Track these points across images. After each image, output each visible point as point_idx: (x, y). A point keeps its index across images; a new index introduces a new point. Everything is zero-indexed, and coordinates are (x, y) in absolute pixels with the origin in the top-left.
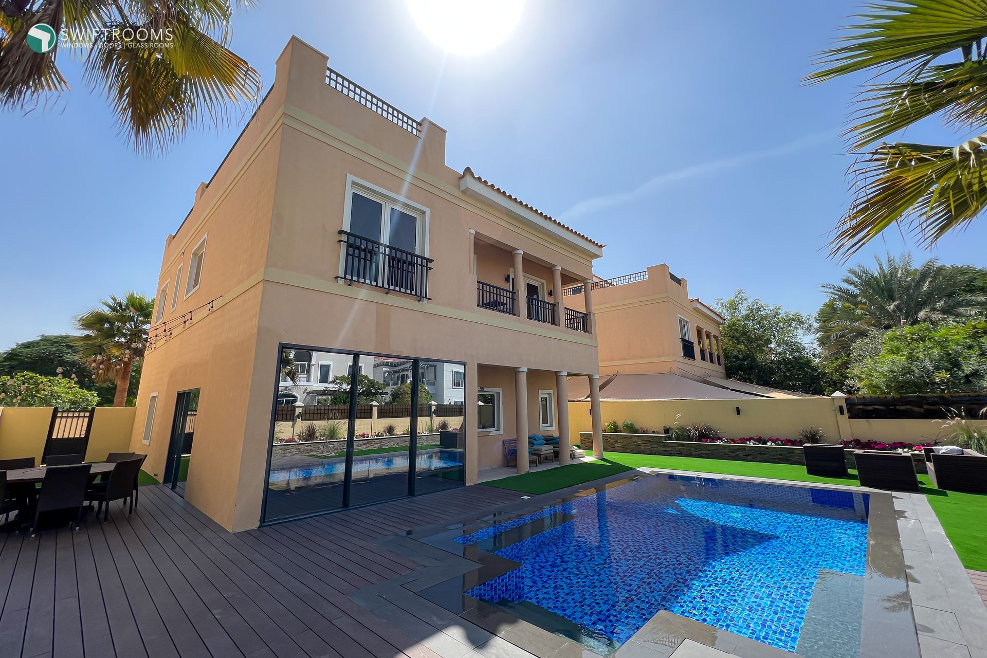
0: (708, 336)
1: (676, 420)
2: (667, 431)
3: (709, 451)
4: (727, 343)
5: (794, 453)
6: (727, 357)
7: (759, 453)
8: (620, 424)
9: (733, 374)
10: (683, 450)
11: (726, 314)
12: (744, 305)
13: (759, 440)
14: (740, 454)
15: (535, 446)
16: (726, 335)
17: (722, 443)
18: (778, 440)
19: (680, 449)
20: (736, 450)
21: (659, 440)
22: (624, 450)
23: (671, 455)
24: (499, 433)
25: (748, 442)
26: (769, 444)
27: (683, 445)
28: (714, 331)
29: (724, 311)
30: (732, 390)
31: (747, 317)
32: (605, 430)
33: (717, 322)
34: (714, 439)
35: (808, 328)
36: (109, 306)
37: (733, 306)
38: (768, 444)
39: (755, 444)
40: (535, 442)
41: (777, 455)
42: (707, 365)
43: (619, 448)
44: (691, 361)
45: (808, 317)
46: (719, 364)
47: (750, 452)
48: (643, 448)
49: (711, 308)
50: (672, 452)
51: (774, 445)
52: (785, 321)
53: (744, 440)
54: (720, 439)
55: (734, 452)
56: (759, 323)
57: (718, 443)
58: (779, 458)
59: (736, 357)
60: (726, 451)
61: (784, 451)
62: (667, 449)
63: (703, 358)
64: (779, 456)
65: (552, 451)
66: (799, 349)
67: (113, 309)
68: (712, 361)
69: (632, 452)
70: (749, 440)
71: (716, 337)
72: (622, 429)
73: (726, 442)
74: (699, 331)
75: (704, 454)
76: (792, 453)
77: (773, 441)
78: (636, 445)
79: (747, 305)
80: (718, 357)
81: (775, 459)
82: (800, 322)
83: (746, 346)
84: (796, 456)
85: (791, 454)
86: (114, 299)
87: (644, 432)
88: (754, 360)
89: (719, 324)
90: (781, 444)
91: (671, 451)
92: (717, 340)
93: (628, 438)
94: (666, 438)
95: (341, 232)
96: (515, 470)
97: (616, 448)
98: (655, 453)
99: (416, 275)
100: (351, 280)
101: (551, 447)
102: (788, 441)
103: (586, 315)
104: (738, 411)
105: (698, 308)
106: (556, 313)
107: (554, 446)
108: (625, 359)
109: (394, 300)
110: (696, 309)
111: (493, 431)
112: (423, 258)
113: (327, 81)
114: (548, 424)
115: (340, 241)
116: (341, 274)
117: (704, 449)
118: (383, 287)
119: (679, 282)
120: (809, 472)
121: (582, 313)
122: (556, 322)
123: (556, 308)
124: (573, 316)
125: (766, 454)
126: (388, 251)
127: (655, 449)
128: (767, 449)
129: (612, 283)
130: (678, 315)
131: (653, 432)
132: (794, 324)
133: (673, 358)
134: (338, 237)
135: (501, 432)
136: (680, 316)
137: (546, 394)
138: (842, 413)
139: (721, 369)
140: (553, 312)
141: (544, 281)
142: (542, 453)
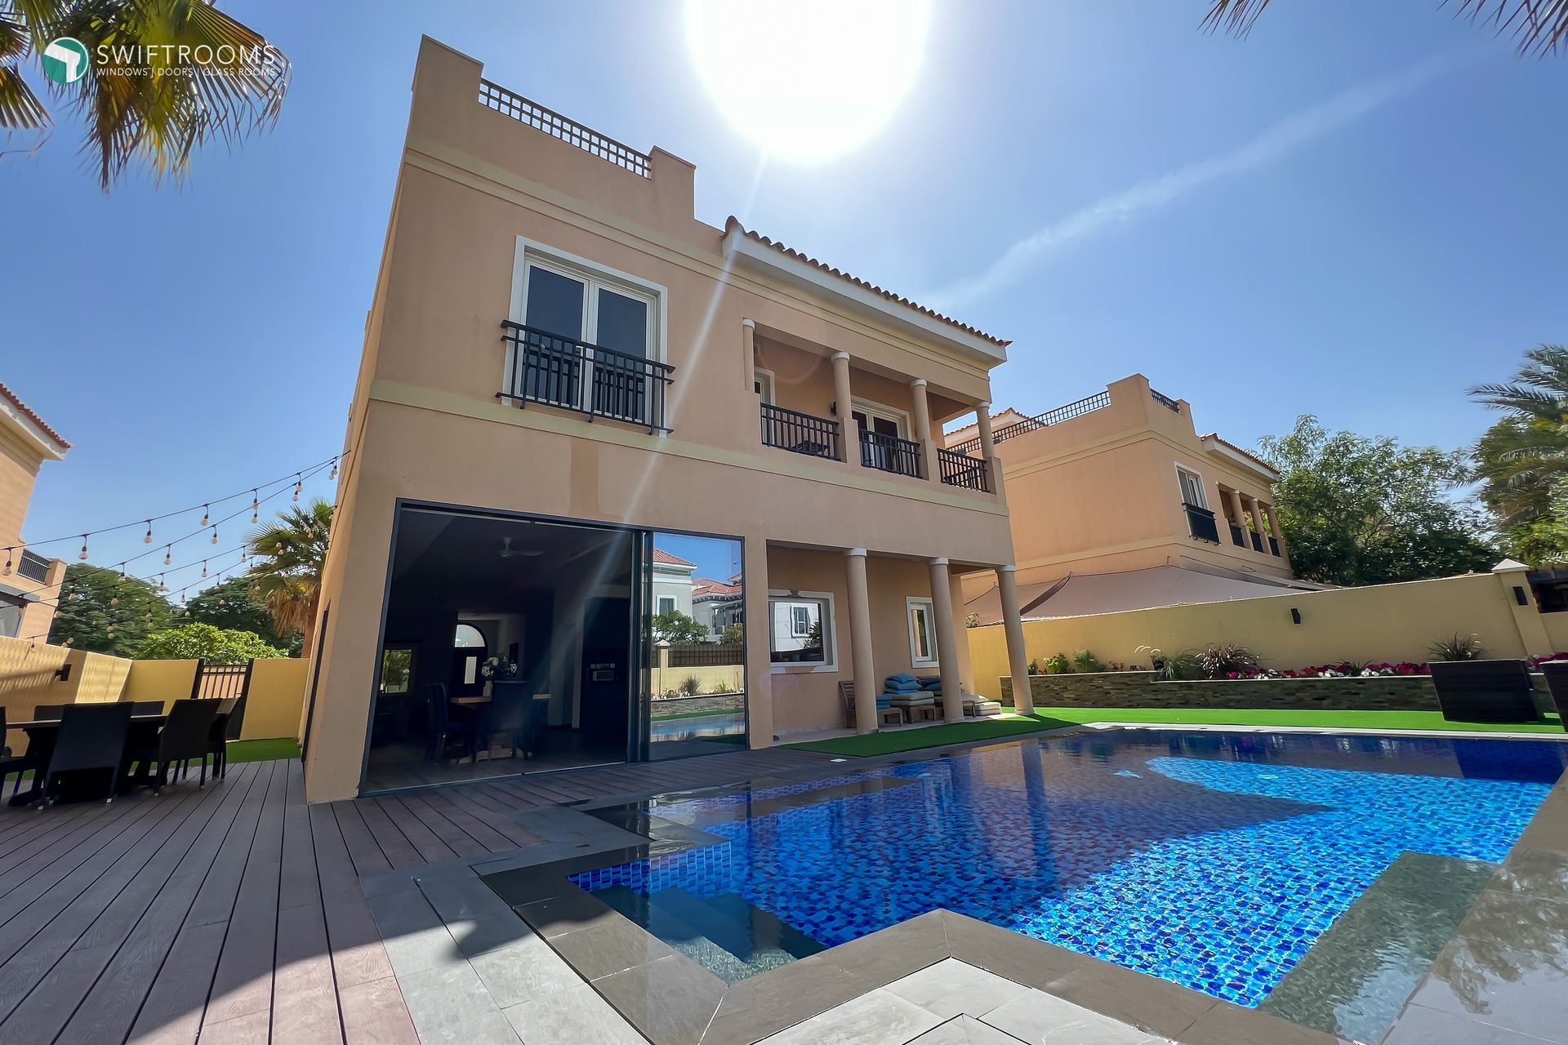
0: (1247, 504)
1: (1168, 643)
2: (1159, 664)
3: (1242, 694)
4: (1290, 517)
5: (1421, 688)
6: (1291, 540)
7: (1344, 693)
8: (1071, 658)
9: (1305, 571)
10: (1191, 697)
11: (1285, 467)
12: (1318, 444)
13: (1345, 668)
14: (1307, 696)
15: (899, 692)
16: (1286, 501)
17: (1266, 678)
18: (1385, 665)
19: (1185, 694)
20: (1297, 690)
21: (1142, 681)
22: (1079, 702)
23: (1167, 706)
24: (830, 668)
25: (1321, 674)
26: (1365, 674)
27: (1189, 686)
28: (1257, 494)
29: (1280, 459)
30: (1292, 587)
31: (1324, 465)
32: (1044, 671)
33: (1266, 475)
34: (1251, 671)
35: (1456, 476)
36: (291, 521)
37: (1296, 448)
38: (1363, 673)
39: (1337, 676)
40: (900, 686)
41: (1386, 693)
42: (1248, 554)
43: (1070, 701)
44: (1210, 546)
45: (1455, 455)
46: (1276, 552)
47: (1327, 691)
48: (1114, 697)
49: (1252, 454)
50: (1170, 701)
51: (1375, 675)
52: (1405, 466)
53: (1313, 671)
54: (1264, 671)
55: (1294, 694)
56: (1350, 472)
57: (1259, 679)
58: (1388, 700)
59: (1309, 539)
60: (1277, 692)
61: (1399, 686)
62: (1160, 697)
63: (1238, 542)
64: (1389, 696)
65: (933, 701)
66: (1443, 514)
67: (295, 523)
68: (1258, 547)
69: (1094, 705)
70: (1324, 669)
71: (1261, 505)
72: (1076, 668)
73: (1274, 676)
74: (1226, 495)
75: (1231, 700)
76: (1416, 688)
77: (1372, 668)
78: (1100, 692)
79: (1325, 443)
80: (1273, 541)
81: (1380, 702)
82: (1438, 465)
83: (1329, 518)
84: (1427, 693)
85: (1414, 691)
86: (299, 513)
87: (1116, 669)
88: (1349, 542)
89: (1268, 482)
90: (1390, 672)
91: (1168, 699)
92: (1267, 511)
93: (1086, 681)
94: (1156, 677)
95: (506, 324)
96: (855, 732)
97: (1066, 700)
98: (1138, 706)
99: (643, 393)
100: (524, 399)
101: (931, 694)
102: (1406, 667)
103: (983, 462)
104: (1296, 617)
105: (1217, 451)
106: (921, 459)
107: (937, 693)
108: (1083, 549)
109: (603, 432)
110: (1214, 454)
111: (820, 667)
112: (655, 364)
113: (483, 99)
114: (929, 657)
115: (504, 338)
116: (506, 389)
117: (1231, 693)
118: (581, 411)
119: (1175, 406)
120: (1448, 717)
121: (975, 460)
122: (922, 473)
123: (920, 451)
124: (958, 464)
125: (1363, 691)
126: (590, 353)
127: (1137, 697)
128: (1363, 683)
129: (1045, 422)
130: (1176, 464)
131: (1133, 668)
132: (1427, 470)
133: (1171, 540)
134: (500, 333)
135: (835, 668)
136: (1180, 465)
137: (920, 604)
138: (1522, 602)
139: (1281, 563)
140: (916, 456)
141: (906, 413)
142: (912, 703)
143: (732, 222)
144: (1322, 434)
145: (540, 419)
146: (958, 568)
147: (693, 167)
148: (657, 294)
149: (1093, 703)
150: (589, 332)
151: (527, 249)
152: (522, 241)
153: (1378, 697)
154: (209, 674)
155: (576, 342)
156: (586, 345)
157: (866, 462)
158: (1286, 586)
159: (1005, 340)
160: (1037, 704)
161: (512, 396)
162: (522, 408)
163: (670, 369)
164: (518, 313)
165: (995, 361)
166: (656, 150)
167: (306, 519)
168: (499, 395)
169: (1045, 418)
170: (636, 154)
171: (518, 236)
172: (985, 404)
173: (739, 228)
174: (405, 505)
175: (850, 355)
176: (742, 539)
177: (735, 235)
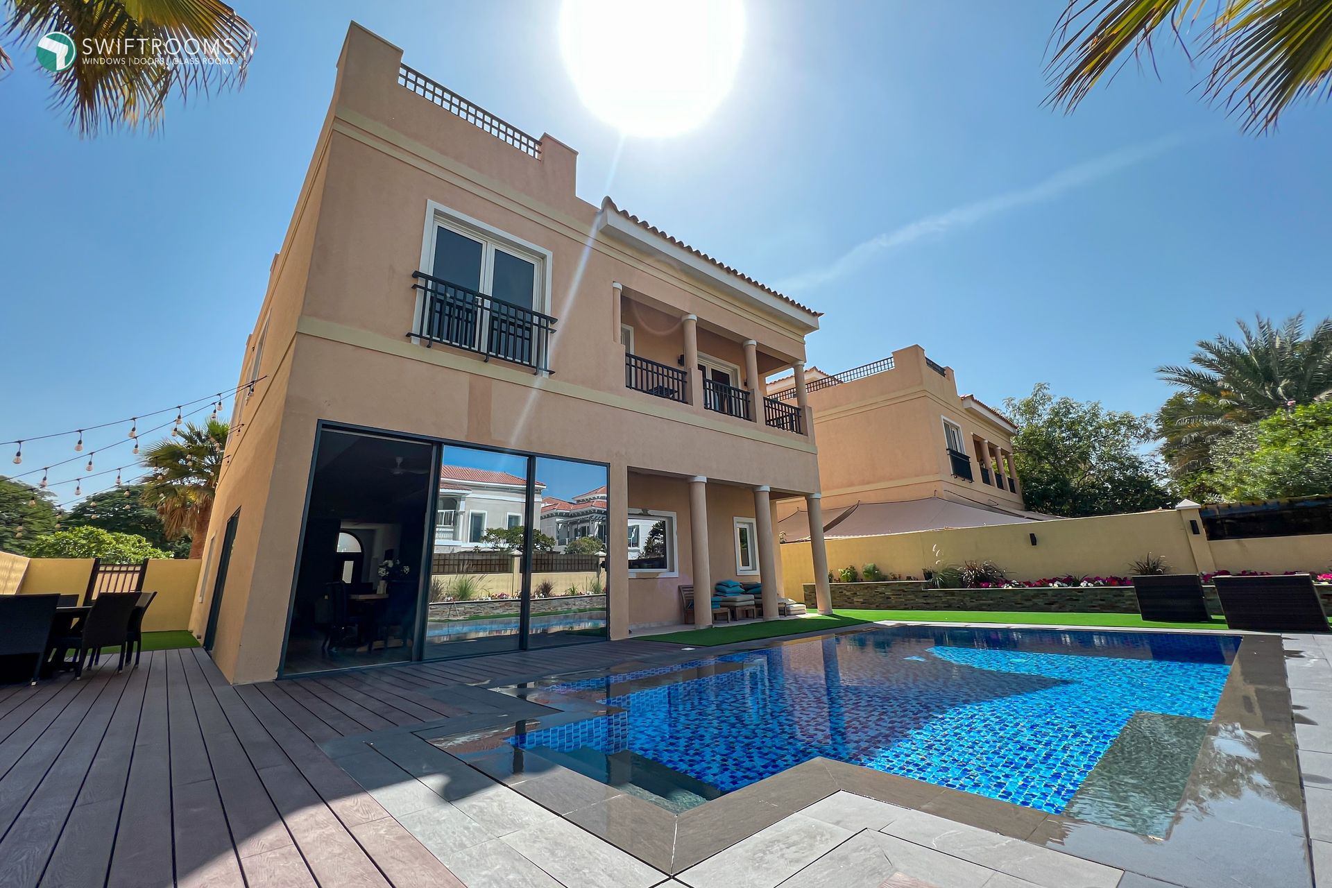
0: (993, 451)
1: (938, 558)
2: (928, 575)
3: (992, 600)
4: (1023, 462)
5: (1123, 596)
6: (1025, 480)
7: (1068, 600)
8: (860, 570)
9: (1033, 505)
10: (953, 601)
11: (1021, 422)
12: (1046, 407)
13: (1069, 580)
14: (1040, 601)
15: (727, 595)
16: (1021, 450)
17: (1010, 588)
18: (1098, 578)
19: (948, 599)
20: (1034, 597)
21: (915, 589)
22: (866, 605)
23: (935, 609)
24: (673, 575)
25: (1051, 585)
26: (1083, 585)
27: (952, 593)
28: (1001, 444)
29: (1018, 417)
30: (1027, 518)
31: (1051, 423)
32: (839, 580)
33: (1006, 428)
34: (998, 583)
35: (1144, 434)
36: (184, 436)
37: (1030, 409)
38: (1082, 584)
39: (1063, 586)
40: (728, 590)
41: (1097, 600)
42: (993, 490)
43: (859, 604)
44: (966, 483)
45: (1144, 419)
46: (1013, 490)
47: (1055, 598)
48: (893, 601)
49: (998, 412)
50: (937, 605)
51: (1091, 585)
52: (1108, 426)
53: (1045, 582)
54: (1008, 581)
55: (1030, 600)
56: (1069, 429)
57: (1005, 588)
58: (1100, 605)
59: (1038, 480)
60: (1018, 598)
61: (1107, 594)
62: (929, 601)
63: (986, 480)
64: (1101, 601)
65: (753, 602)
66: (1135, 464)
67: (189, 438)
68: (1000, 486)
69: (878, 608)
70: (1053, 581)
71: (1004, 452)
72: (864, 578)
73: (1016, 586)
74: (978, 443)
76: (1120, 596)
77: (1089, 580)
78: (883, 597)
79: (1051, 406)
80: (1011, 481)
81: (1094, 606)
82: (1131, 426)
83: (1052, 464)
84: (1127, 600)
85: (1119, 598)
86: (192, 429)
87: (895, 579)
88: (1066, 483)
89: (1009, 435)
90: (1101, 583)
91: (936, 603)
92: (1007, 457)
93: (871, 589)
94: (927, 586)
95: (417, 275)
96: (693, 627)
97: (856, 603)
98: (912, 609)
99: (530, 340)
100: (430, 340)
101: (753, 597)
102: (1113, 580)
103: (798, 410)
104: (1034, 540)
105: (973, 409)
106: (751, 405)
107: (757, 596)
108: (869, 483)
109: (496, 370)
110: (970, 411)
111: (663, 573)
112: (541, 316)
113: (401, 81)
114: (750, 567)
115: (415, 287)
116: (415, 330)
117: (984, 598)
118: (479, 351)
119: (942, 372)
120: (1144, 618)
121: (792, 407)
122: (750, 417)
123: (750, 398)
124: (779, 411)
125: (1081, 598)
126: (487, 303)
127: (912, 601)
128: (1082, 592)
129: (843, 380)
130: (943, 417)
131: (909, 578)
132: (1123, 430)
133: (937, 477)
134: (412, 282)
135: (676, 574)
136: (946, 419)
137: (744, 523)
138: (1195, 530)
139: (1016, 498)
140: (747, 402)
141: (738, 367)
142: (738, 604)
143: (608, 202)
144: (1050, 399)
145: (443, 356)
146: (776, 495)
147: (576, 153)
148: (543, 257)
149: (877, 606)
150: (486, 285)
151: (437, 212)
152: (432, 205)
153: (1092, 603)
154: (105, 572)
155: (475, 293)
156: (484, 297)
157: (707, 406)
159: (818, 312)
160: (834, 607)
161: (420, 336)
162: (429, 347)
163: (553, 320)
164: (427, 266)
165: (810, 329)
166: (545, 136)
167: (199, 435)
168: (409, 335)
169: (842, 376)
170: (529, 138)
171: (428, 200)
172: (800, 363)
173: (614, 207)
174: (325, 426)
175: (698, 317)
176: (608, 465)
177: (610, 213)
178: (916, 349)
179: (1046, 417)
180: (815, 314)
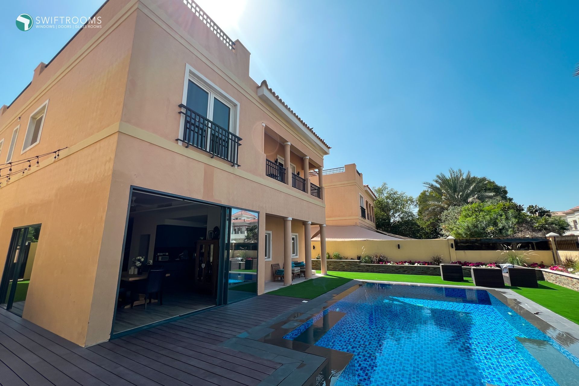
1: (364, 252)
2: (359, 258)
3: (384, 269)
5: (429, 269)
7: (411, 270)
8: (332, 254)
13: (411, 263)
14: (401, 270)
17: (391, 264)
19: (368, 268)
20: (399, 268)
21: (355, 264)
22: (334, 269)
23: (362, 272)
24: (269, 260)
25: (405, 264)
26: (416, 265)
27: (369, 266)
34: (386, 262)
37: (380, 191)
39: (409, 265)
41: (421, 270)
43: (332, 269)
44: (364, 220)
46: (374, 222)
47: (406, 269)
48: (346, 268)
50: (363, 270)
51: (419, 265)
52: (406, 201)
53: (402, 263)
54: (390, 262)
55: (398, 270)
57: (389, 265)
58: (421, 272)
60: (393, 269)
61: (424, 268)
62: (360, 269)
64: (422, 271)
68: (371, 220)
69: (339, 271)
70: (405, 262)
72: (333, 258)
73: (393, 264)
74: (367, 204)
75: (380, 270)
77: (419, 263)
78: (342, 266)
79: (387, 191)
80: (373, 218)
84: (431, 271)
85: (428, 270)
87: (346, 259)
90: (422, 264)
93: (338, 262)
94: (360, 263)
95: (181, 106)
97: (330, 268)
98: (353, 271)
99: (228, 147)
100: (188, 143)
101: (299, 268)
102: (425, 263)
103: (319, 188)
106: (305, 185)
107: (301, 267)
108: (330, 217)
109: (217, 163)
110: (366, 191)
112: (232, 135)
114: (295, 255)
115: (180, 113)
116: (180, 137)
117: (381, 268)
119: (359, 174)
122: (305, 191)
123: (305, 182)
125: (415, 270)
126: (210, 125)
127: (353, 268)
128: (416, 267)
131: (352, 259)
133: (357, 217)
134: (178, 110)
135: (271, 259)
136: (361, 194)
137: (294, 235)
138: (452, 247)
139: (373, 224)
140: (304, 185)
141: (295, 166)
142: (295, 272)
143: (264, 83)
145: (193, 153)
146: (312, 224)
147: (249, 53)
148: (235, 105)
149: (339, 270)
150: (210, 116)
151: (189, 71)
152: (189, 67)
153: (419, 271)
155: (205, 119)
156: (209, 121)
157: (294, 186)
158: (386, 235)
161: (183, 141)
162: (186, 147)
163: (240, 139)
164: (184, 100)
165: (326, 153)
166: (238, 41)
168: (177, 140)
170: (230, 40)
171: (187, 63)
172: (322, 168)
173: (267, 86)
174: (134, 189)
175: (291, 144)
176: (258, 213)
177: (264, 88)
178: (354, 165)
179: (385, 195)
180: (329, 148)
